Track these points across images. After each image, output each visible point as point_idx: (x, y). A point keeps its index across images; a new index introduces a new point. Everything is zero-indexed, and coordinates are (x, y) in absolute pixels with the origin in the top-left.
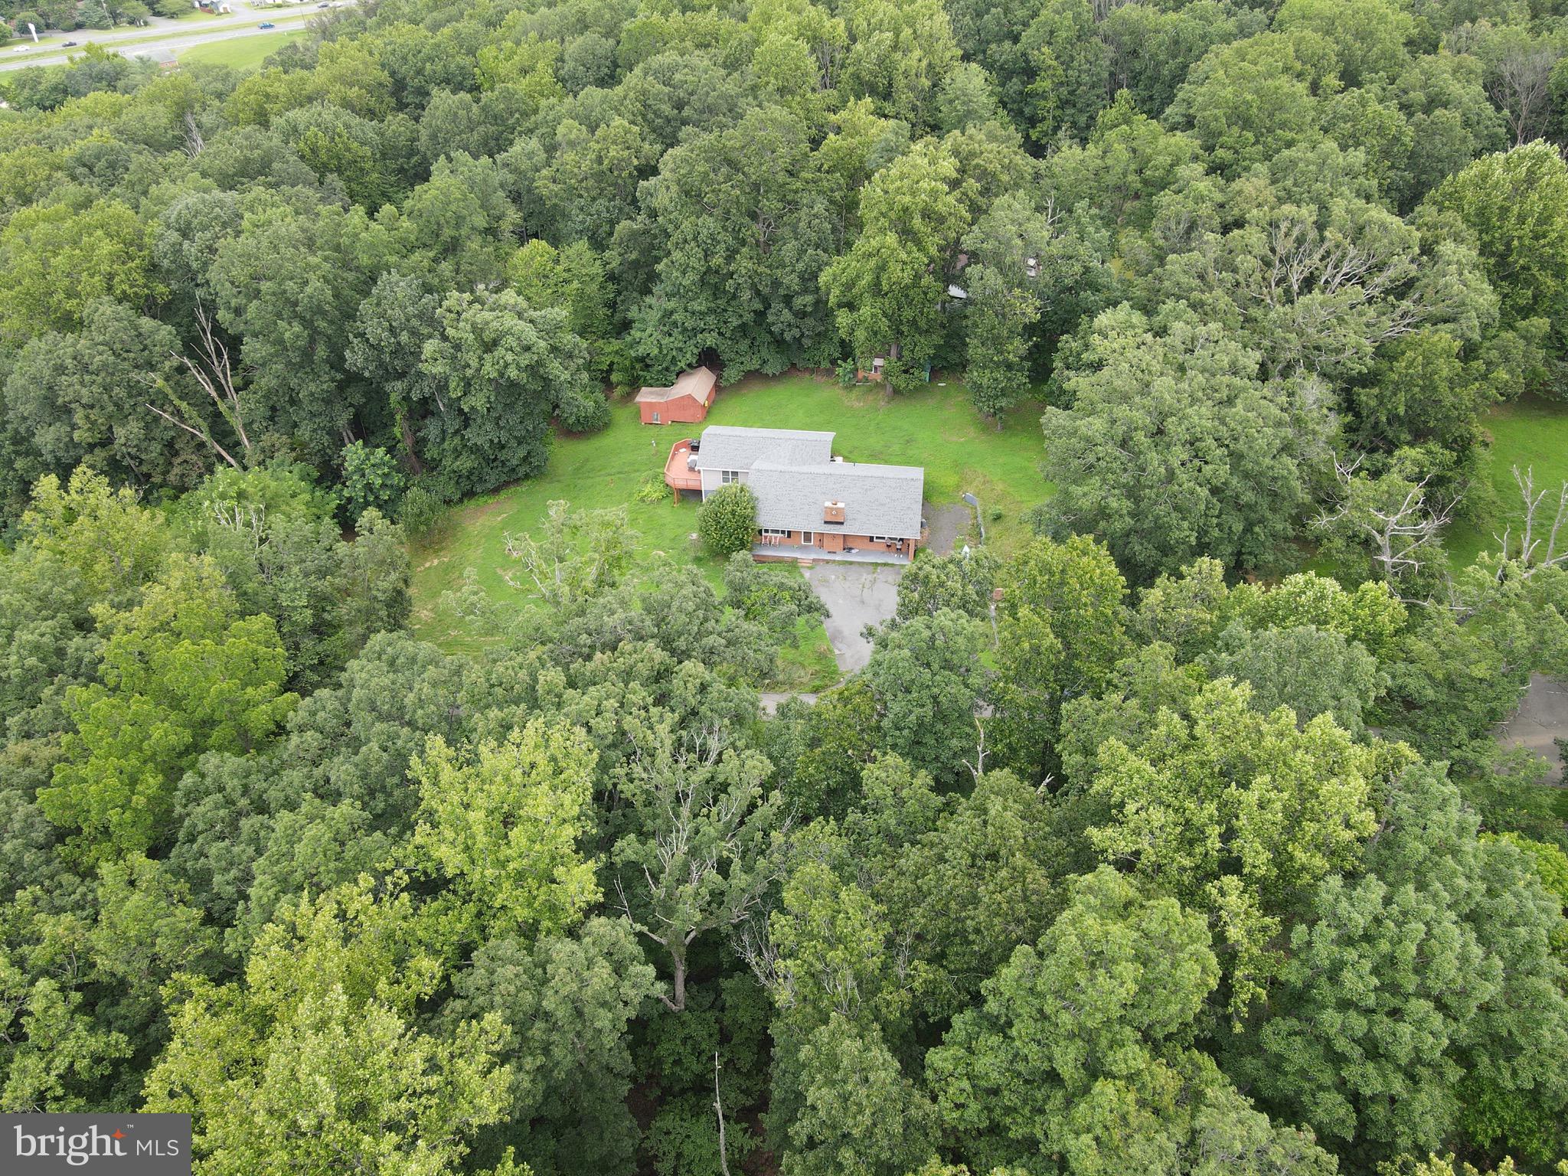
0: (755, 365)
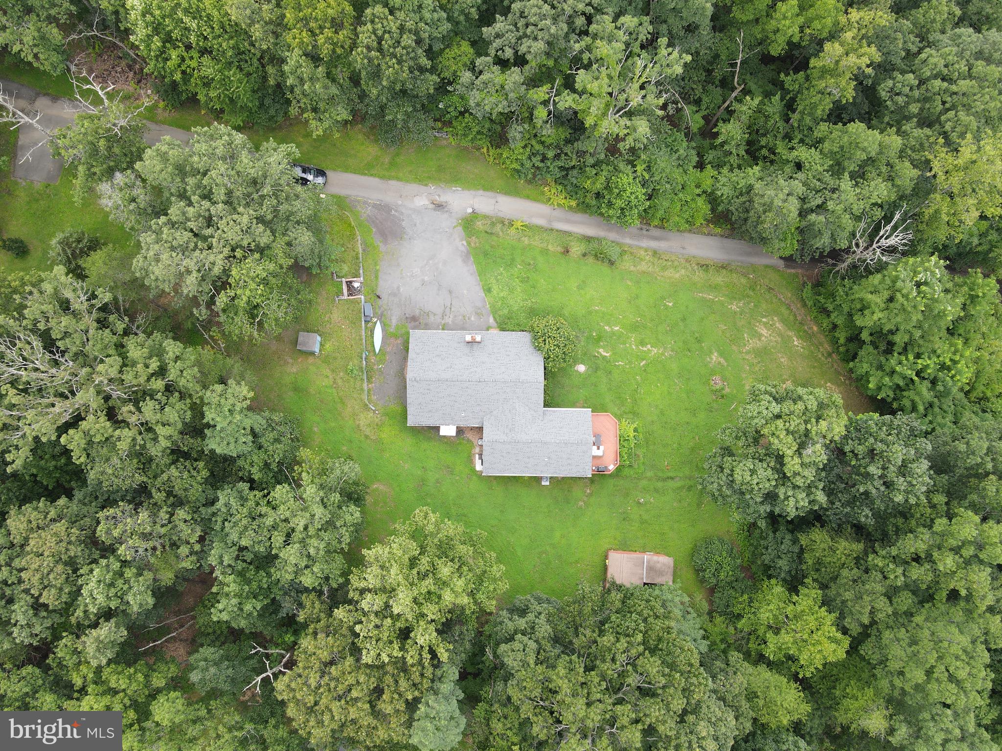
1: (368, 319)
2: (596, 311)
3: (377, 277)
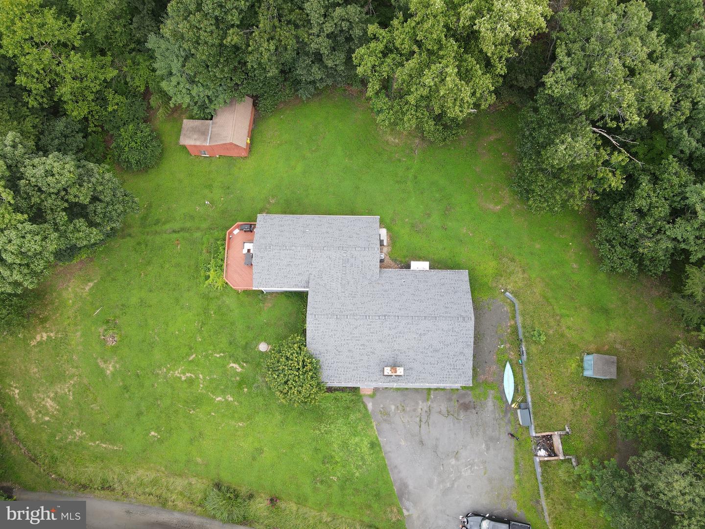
1: (523, 405)
2: (241, 420)
3: (517, 463)
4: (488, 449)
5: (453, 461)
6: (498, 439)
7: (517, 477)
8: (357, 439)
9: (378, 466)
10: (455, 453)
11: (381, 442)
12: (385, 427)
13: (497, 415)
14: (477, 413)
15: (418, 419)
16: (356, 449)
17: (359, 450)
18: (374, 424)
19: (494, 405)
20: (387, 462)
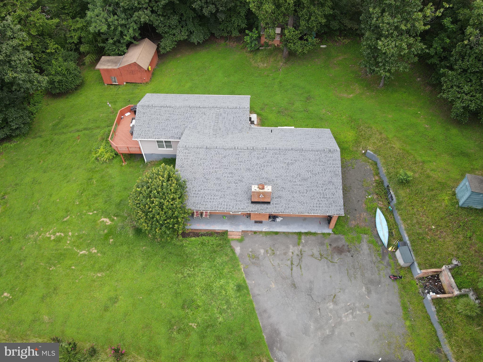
0: (183, 36)
4: (369, 292)
5: (331, 306)
6: (379, 283)
7: (408, 323)
8: (222, 282)
9: (245, 310)
10: (332, 297)
11: (248, 285)
12: (254, 269)
13: (374, 259)
14: (352, 256)
15: (289, 262)
16: (220, 292)
17: (224, 293)
18: (242, 267)
19: (370, 249)
20: (255, 306)
